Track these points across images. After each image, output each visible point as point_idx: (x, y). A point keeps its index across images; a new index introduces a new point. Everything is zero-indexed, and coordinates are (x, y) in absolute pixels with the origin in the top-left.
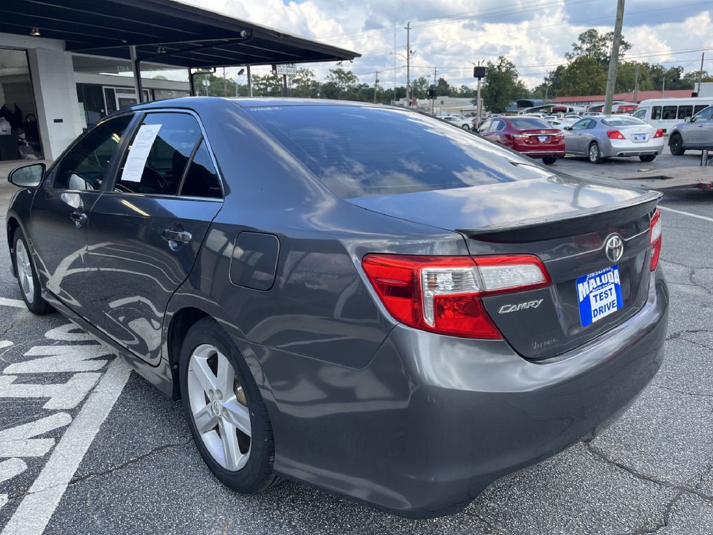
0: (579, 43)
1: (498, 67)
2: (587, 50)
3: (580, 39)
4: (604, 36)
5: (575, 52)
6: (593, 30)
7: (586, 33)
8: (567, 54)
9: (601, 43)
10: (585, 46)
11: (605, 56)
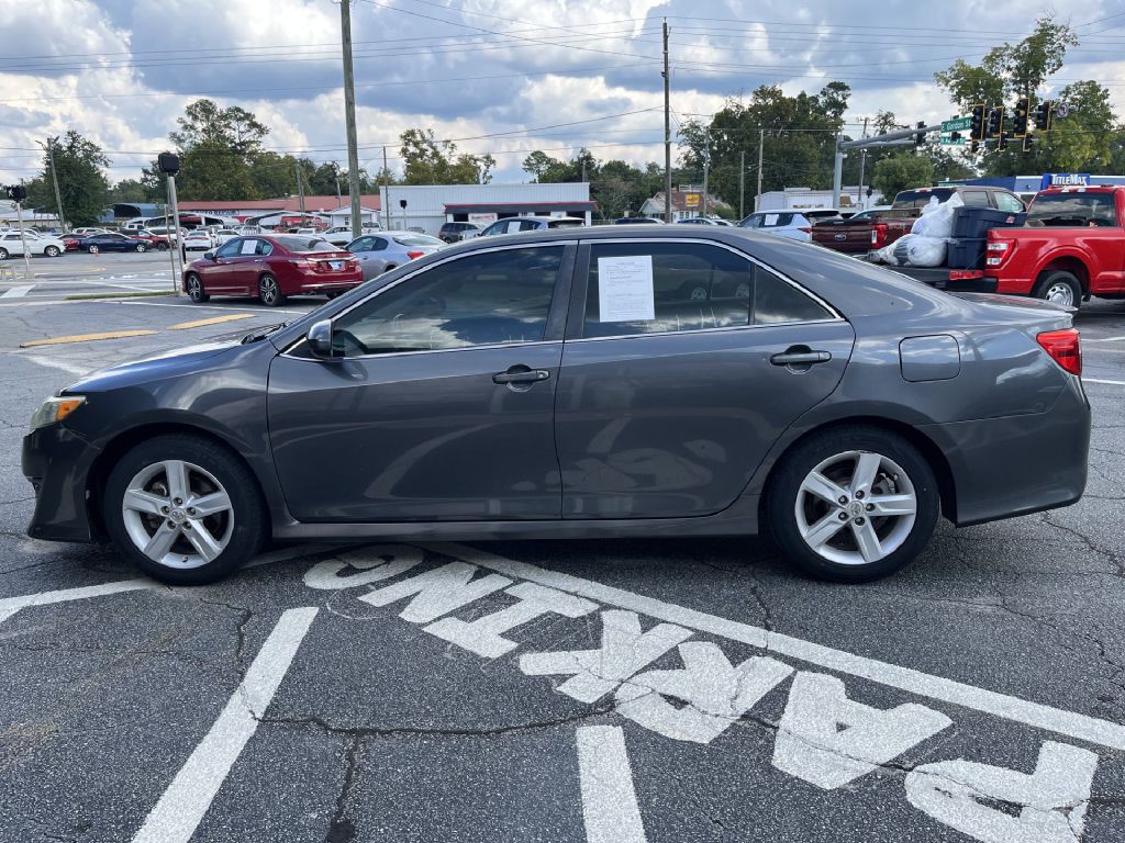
0: (189, 120)
1: (70, 148)
2: (204, 130)
3: (189, 113)
4: (225, 112)
5: (186, 133)
6: (207, 101)
7: (197, 106)
8: (174, 135)
9: (223, 123)
10: (200, 126)
11: (232, 142)
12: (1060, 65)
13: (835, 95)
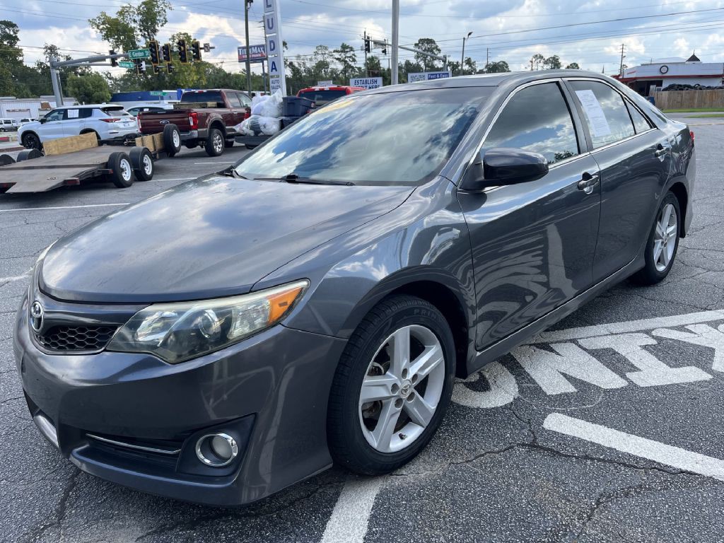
12: (166, 21)
13: (7, 30)
